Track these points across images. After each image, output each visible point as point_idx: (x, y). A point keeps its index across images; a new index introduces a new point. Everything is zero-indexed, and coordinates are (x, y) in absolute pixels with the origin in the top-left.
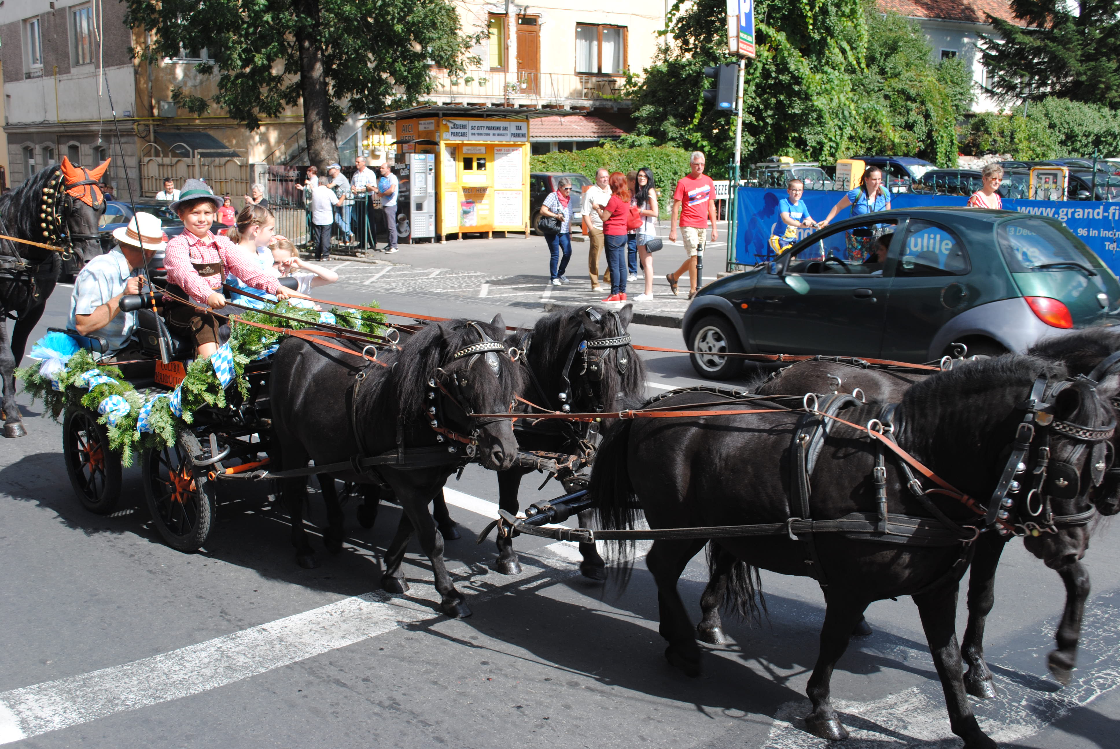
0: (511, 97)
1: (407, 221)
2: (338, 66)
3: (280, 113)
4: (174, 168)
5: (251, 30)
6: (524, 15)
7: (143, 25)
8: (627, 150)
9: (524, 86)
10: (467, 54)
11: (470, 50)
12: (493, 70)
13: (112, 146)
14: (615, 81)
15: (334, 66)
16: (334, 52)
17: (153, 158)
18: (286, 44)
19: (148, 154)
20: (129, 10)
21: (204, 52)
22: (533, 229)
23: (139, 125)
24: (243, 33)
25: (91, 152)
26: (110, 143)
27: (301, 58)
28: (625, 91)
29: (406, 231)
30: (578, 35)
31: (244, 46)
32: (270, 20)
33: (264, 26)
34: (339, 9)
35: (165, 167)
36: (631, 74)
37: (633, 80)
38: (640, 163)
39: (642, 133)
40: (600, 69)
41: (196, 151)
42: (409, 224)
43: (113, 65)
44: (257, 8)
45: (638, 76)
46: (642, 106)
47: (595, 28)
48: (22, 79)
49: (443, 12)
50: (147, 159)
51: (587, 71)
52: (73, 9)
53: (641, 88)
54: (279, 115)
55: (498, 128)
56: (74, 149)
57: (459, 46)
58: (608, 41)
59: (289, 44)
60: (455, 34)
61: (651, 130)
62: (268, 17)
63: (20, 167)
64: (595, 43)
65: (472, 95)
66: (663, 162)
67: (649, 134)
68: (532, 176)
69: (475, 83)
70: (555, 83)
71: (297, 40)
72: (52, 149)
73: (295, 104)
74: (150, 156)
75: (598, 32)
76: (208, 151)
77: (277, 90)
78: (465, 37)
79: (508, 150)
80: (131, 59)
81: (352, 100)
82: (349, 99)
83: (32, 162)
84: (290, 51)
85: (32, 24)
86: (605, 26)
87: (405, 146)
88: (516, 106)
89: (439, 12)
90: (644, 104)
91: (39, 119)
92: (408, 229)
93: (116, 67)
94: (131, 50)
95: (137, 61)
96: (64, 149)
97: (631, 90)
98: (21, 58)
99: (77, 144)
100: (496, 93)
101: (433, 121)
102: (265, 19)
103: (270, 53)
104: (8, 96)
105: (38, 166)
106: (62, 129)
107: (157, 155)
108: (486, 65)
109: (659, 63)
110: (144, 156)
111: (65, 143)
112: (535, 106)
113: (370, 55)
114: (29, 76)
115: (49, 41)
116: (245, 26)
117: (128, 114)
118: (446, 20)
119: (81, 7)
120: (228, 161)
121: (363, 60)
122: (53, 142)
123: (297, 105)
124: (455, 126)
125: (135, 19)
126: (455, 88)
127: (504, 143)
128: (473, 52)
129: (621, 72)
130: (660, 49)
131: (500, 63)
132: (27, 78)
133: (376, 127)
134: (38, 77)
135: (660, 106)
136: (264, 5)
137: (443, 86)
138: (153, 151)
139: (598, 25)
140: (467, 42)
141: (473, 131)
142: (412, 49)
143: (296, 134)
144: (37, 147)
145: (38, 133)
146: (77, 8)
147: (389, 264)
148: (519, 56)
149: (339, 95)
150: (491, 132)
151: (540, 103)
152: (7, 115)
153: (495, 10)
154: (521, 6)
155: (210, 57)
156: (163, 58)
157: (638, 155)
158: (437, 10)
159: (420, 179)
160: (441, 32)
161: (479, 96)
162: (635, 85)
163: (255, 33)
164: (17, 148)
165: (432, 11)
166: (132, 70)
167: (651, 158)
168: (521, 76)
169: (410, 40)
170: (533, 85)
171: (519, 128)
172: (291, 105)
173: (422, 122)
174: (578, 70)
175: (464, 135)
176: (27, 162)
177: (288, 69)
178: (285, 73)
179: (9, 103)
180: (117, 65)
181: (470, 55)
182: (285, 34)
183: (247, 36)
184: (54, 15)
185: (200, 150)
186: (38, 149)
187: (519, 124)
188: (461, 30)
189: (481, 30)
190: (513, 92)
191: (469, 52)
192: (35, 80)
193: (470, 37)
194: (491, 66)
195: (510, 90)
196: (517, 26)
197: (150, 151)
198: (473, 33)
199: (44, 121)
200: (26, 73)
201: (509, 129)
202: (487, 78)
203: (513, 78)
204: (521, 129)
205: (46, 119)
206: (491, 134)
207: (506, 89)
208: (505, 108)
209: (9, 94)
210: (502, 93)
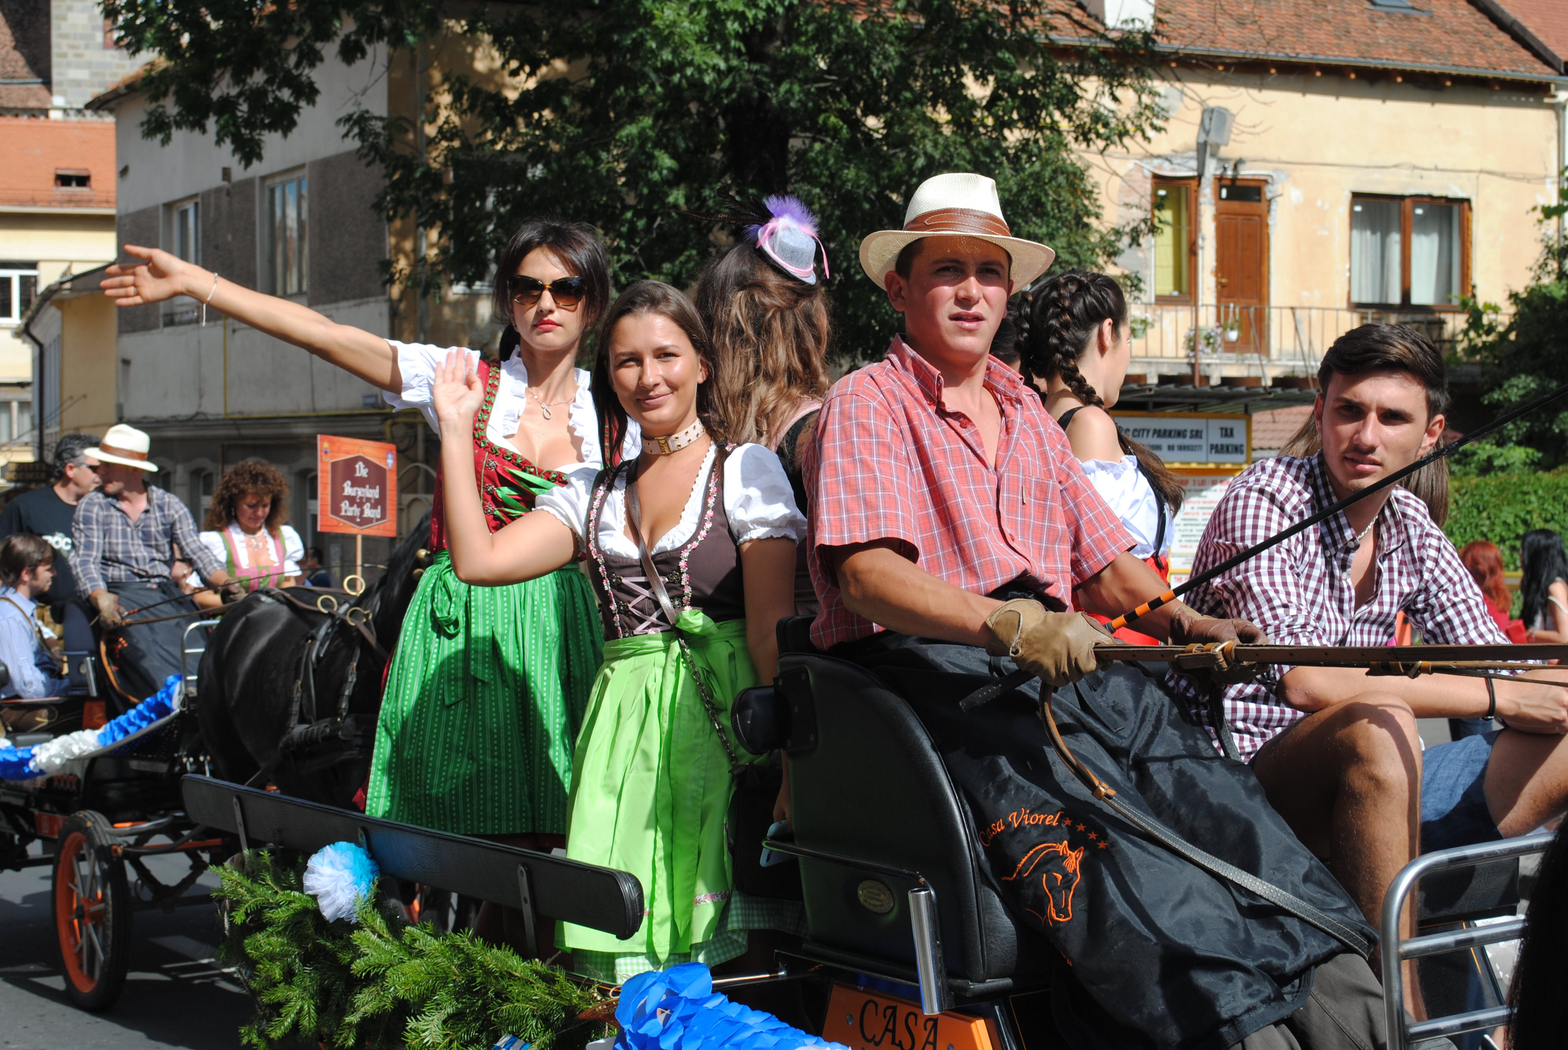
0: (1204, 360)
5: (641, 223)
6: (1234, 180)
7: (413, 214)
8: (1474, 480)
9: (1233, 335)
11: (1117, 259)
12: (1162, 300)
14: (1441, 323)
20: (387, 182)
23: (394, 424)
24: (624, 229)
28: (1465, 344)
30: (1356, 221)
31: (626, 258)
32: (682, 201)
33: (669, 215)
34: (832, 176)
36: (1480, 305)
37: (1485, 320)
38: (1506, 509)
39: (1510, 439)
40: (1406, 294)
43: (345, 298)
44: (655, 176)
45: (1496, 310)
46: (1508, 378)
47: (1394, 205)
48: (156, 326)
49: (1061, 179)
51: (1377, 300)
52: (269, 182)
53: (1503, 336)
55: (1180, 434)
57: (1093, 251)
58: (1425, 231)
60: (1087, 226)
61: (1530, 431)
62: (677, 196)
64: (1395, 238)
66: (1560, 508)
67: (1524, 441)
70: (1304, 328)
72: (210, 475)
74: (415, 491)
75: (1402, 214)
78: (1106, 233)
79: (1203, 483)
80: (384, 284)
85: (184, 214)
86: (1418, 199)
88: (1215, 381)
89: (1052, 179)
90: (1514, 372)
91: (185, 410)
93: (352, 302)
94: (386, 266)
95: (395, 291)
97: (1479, 342)
100: (1169, 351)
102: (671, 199)
103: (680, 273)
104: (126, 362)
106: (233, 432)
108: (1149, 296)
109: (1546, 281)
112: (1258, 379)
114: (171, 321)
115: (217, 247)
116: (629, 215)
117: (371, 401)
118: (1066, 195)
119: (285, 178)
122: (213, 459)
125: (398, 202)
127: (1194, 466)
128: (1126, 262)
129: (1456, 302)
130: (1549, 249)
131: (1178, 284)
132: (166, 325)
134: (190, 322)
135: (1551, 377)
136: (670, 169)
138: (421, 480)
139: (1402, 198)
140: (1111, 244)
144: (180, 469)
145: (182, 440)
146: (278, 180)
148: (1222, 269)
150: (1165, 442)
151: (1271, 373)
152: (122, 400)
153: (1167, 170)
154: (1226, 160)
156: (451, 283)
157: (1502, 491)
158: (1047, 173)
160: (1053, 223)
162: (1490, 329)
163: (648, 228)
165: (1037, 177)
166: (385, 308)
167: (1533, 498)
168: (1227, 314)
170: (1253, 332)
171: (1228, 433)
174: (1355, 299)
179: (126, 375)
180: (354, 297)
181: (1117, 271)
182: (710, 230)
183: (630, 237)
184: (228, 193)
186: (180, 474)
187: (1228, 423)
188: (1098, 216)
189: (1139, 214)
190: (1209, 350)
191: (1115, 264)
192: (182, 329)
193: (1118, 233)
194: (1159, 293)
195: (1202, 345)
196: (1216, 204)
197: (415, 480)
198: (1123, 223)
199: (197, 414)
200: (166, 315)
201: (1204, 435)
202: (1150, 320)
203: (1207, 318)
204: (1232, 435)
205: (202, 410)
206: (1165, 448)
207: (1192, 344)
208: (1190, 387)
209: (127, 357)
210: (1182, 353)
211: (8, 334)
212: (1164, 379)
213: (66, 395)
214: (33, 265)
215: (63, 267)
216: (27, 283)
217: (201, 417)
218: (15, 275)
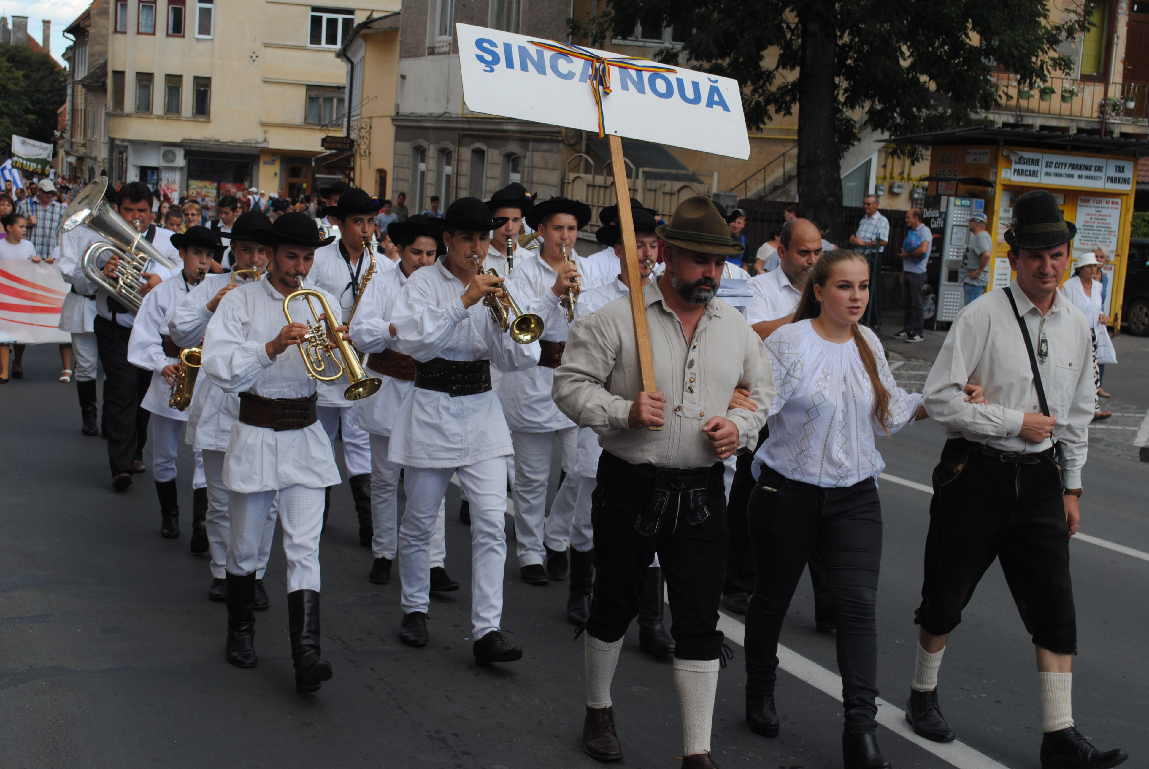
0: (1110, 120)
1: (932, 296)
2: (856, 61)
3: (765, 124)
4: (608, 191)
9: (1131, 105)
10: (1052, 54)
11: (1056, 47)
12: (1085, 78)
13: (529, 154)
15: (849, 62)
16: (852, 40)
17: (582, 175)
18: (785, 26)
19: (576, 168)
21: (668, 32)
22: (1126, 324)
25: (500, 159)
26: (527, 149)
27: (803, 47)
29: (929, 310)
35: (596, 189)
41: (641, 170)
42: (936, 301)
48: (423, 55)
50: (572, 176)
54: (762, 126)
55: (1087, 168)
56: (479, 154)
57: (1040, 41)
59: (788, 27)
60: (1037, 23)
63: (407, 173)
65: (1049, 115)
68: (1132, 245)
69: (1056, 98)
71: (800, 21)
72: (451, 152)
73: (788, 113)
74: (579, 172)
76: (658, 170)
77: (764, 91)
78: (1049, 28)
79: (1100, 202)
80: (568, 35)
81: (871, 112)
82: (867, 109)
83: (422, 166)
84: (788, 36)
87: (942, 185)
88: (1116, 135)
91: (437, 109)
92: (933, 307)
94: (570, 24)
96: (466, 153)
98: (426, 27)
99: (484, 147)
100: (1087, 113)
101: (988, 151)
104: (403, 77)
105: (429, 173)
106: (467, 126)
107: (587, 171)
108: (1076, 73)
110: (570, 171)
111: (468, 145)
113: (904, 48)
114: (432, 52)
115: (464, 5)
120: (684, 187)
121: (894, 55)
122: (453, 143)
123: (790, 113)
124: (1021, 161)
126: (1023, 103)
127: (1094, 190)
128: (1063, 49)
131: (1098, 68)
132: (429, 54)
133: (903, 153)
134: (444, 53)
137: (1009, 97)
138: (582, 164)
140: (1054, 36)
141: (1048, 170)
142: (968, 41)
143: (783, 155)
144: (432, 147)
145: (435, 129)
147: (900, 357)
148: (1127, 60)
149: (851, 103)
150: (1076, 173)
152: (399, 102)
155: (675, 39)
156: (612, 37)
159: (960, 235)
161: (1059, 116)
164: (406, 147)
168: (1129, 90)
169: (967, 28)
171: (1120, 169)
172: (782, 113)
173: (972, 151)
175: (1034, 174)
176: (416, 167)
177: (784, 62)
178: (777, 68)
179: (402, 85)
181: (1056, 55)
182: (783, 11)
185: (646, 169)
186: (432, 151)
187: (1121, 163)
188: (1045, 17)
189: (1074, 17)
190: (1113, 114)
191: (1055, 51)
192: (439, 57)
193: (1058, 28)
194: (1083, 73)
195: (1109, 109)
196: (1129, 15)
197: (579, 164)
198: (1063, 23)
199: (445, 113)
200: (430, 48)
201: (1104, 170)
202: (1075, 91)
203: (1115, 92)
204: (1123, 171)
205: (448, 110)
206: (1076, 177)
207: (1102, 109)
208: (1097, 136)
209: (404, 74)
210: (1096, 114)
211: (333, 56)
212: (1080, 130)
213: (365, 96)
214: (351, 12)
215: (368, 13)
216: (347, 23)
217: (447, 115)
218: (340, 17)
